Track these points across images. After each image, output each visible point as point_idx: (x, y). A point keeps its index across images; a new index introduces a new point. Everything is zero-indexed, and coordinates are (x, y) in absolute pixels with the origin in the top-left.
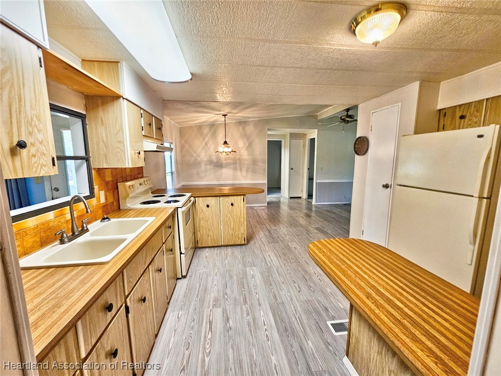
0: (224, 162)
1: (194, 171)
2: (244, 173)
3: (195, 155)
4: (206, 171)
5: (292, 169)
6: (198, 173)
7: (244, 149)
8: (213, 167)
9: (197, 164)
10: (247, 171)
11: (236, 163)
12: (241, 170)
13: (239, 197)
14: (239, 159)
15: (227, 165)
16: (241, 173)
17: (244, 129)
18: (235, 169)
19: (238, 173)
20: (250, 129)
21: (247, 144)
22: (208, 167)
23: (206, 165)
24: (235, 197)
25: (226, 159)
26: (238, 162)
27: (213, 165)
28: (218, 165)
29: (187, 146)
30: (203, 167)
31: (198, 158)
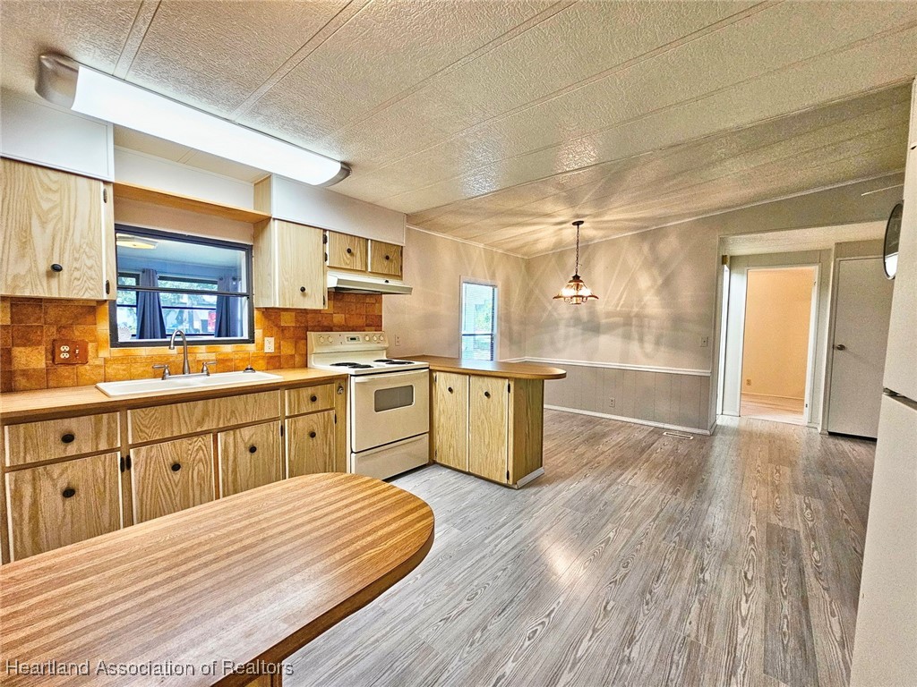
0: (603, 321)
1: (546, 337)
2: (649, 347)
3: (550, 308)
4: (567, 338)
5: (842, 348)
6: (553, 343)
7: (652, 291)
8: (580, 331)
9: (552, 324)
10: (657, 343)
11: (631, 325)
12: (641, 340)
13: (500, 381)
14: (637, 315)
15: (611, 328)
16: (642, 348)
17: (653, 248)
18: (627, 337)
19: (634, 347)
20: (669, 245)
21: (660, 282)
22: (572, 330)
23: (568, 326)
24: (494, 380)
25: (608, 315)
26: (634, 321)
27: (581, 327)
28: (593, 327)
29: (537, 292)
30: (562, 331)
31: (555, 314)
